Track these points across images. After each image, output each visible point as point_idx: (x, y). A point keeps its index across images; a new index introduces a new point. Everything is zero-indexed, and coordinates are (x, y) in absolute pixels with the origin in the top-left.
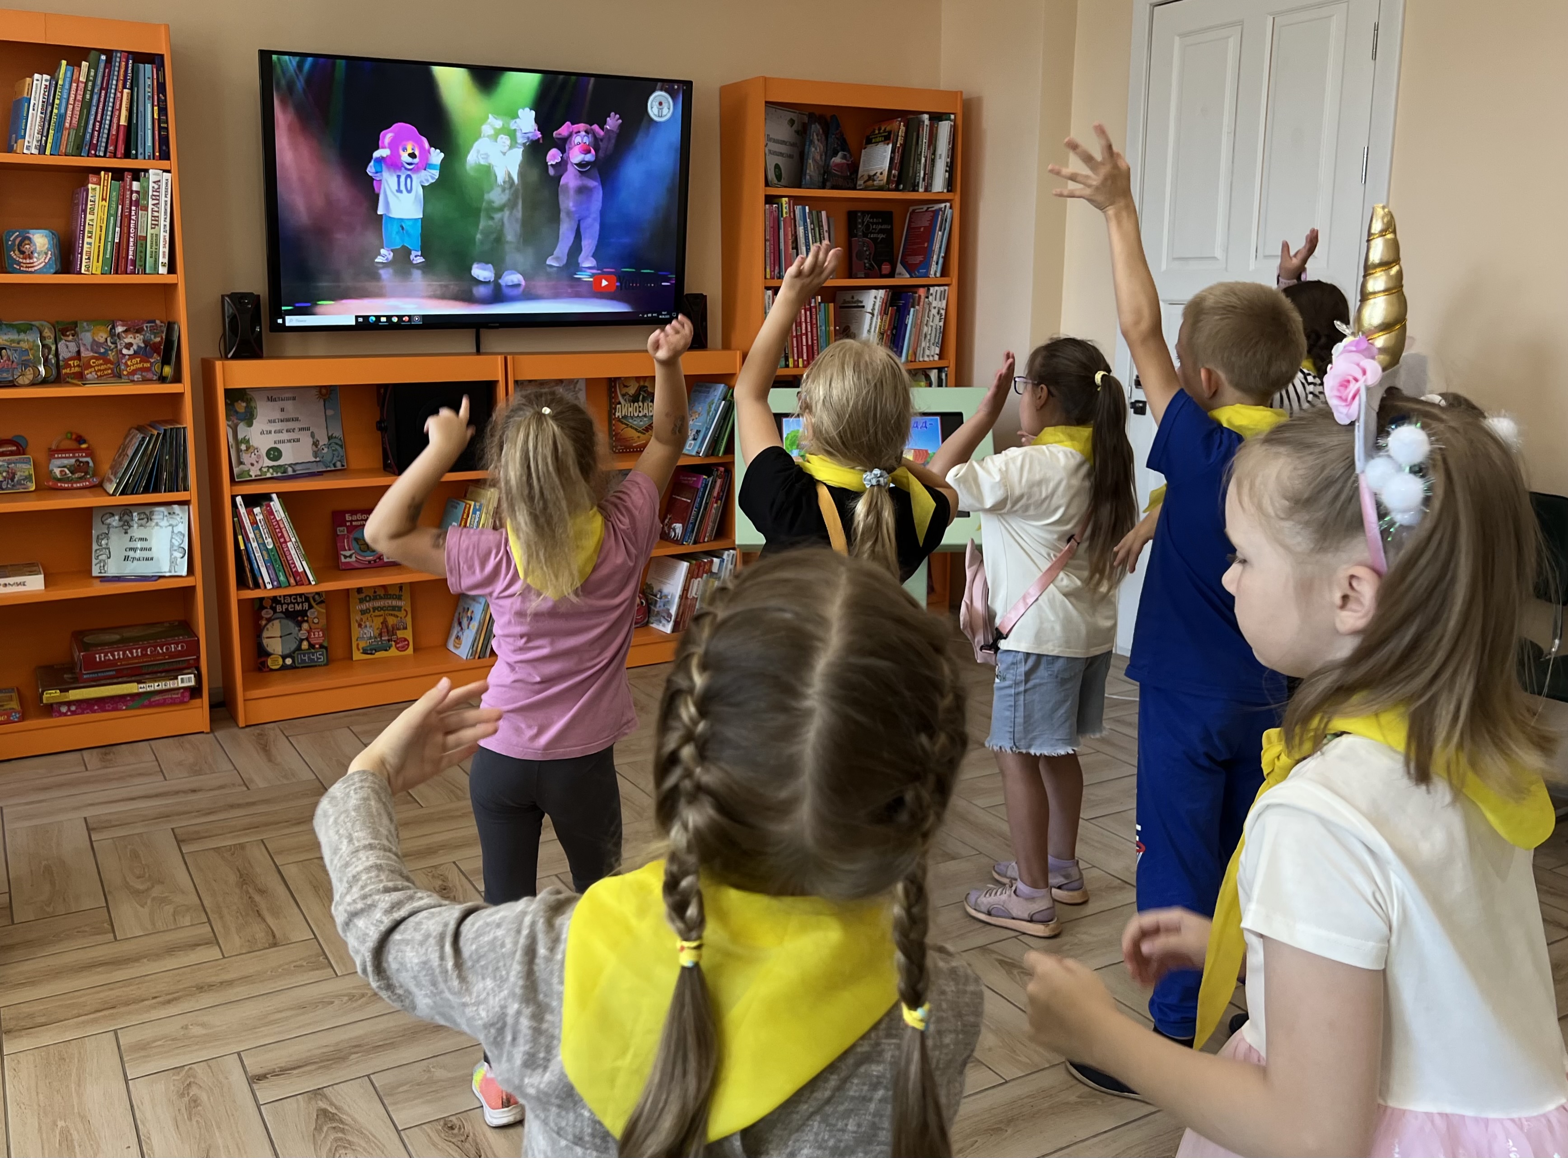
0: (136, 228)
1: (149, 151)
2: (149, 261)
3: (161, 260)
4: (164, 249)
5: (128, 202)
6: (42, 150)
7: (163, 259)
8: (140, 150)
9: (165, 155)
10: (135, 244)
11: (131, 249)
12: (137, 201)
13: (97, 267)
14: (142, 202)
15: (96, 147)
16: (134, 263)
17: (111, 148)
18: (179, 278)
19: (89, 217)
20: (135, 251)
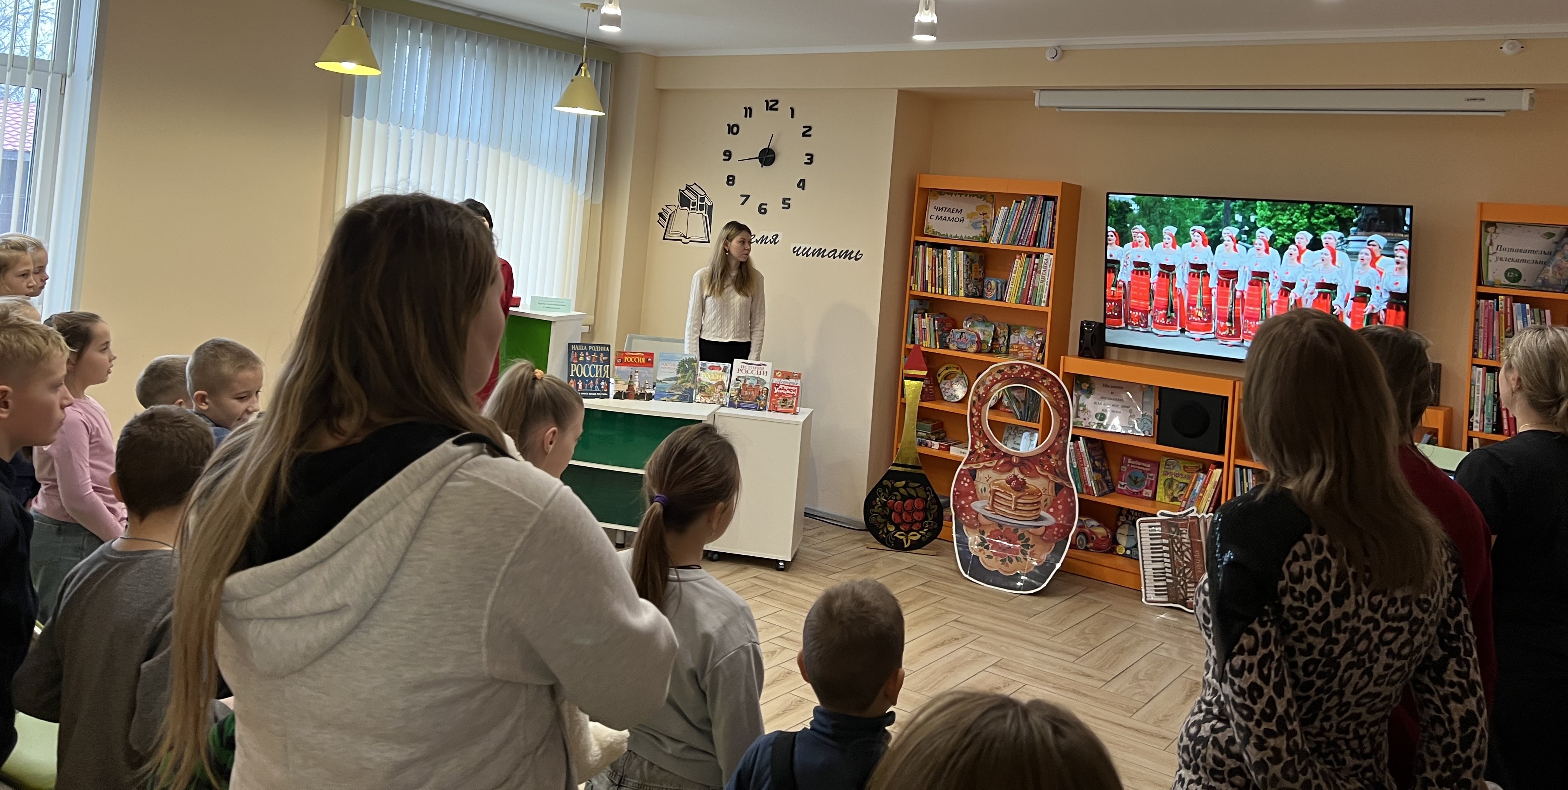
0: (1034, 282)
1: (1045, 243)
2: (1038, 299)
3: (1043, 299)
4: (1045, 294)
5: (1031, 269)
6: (999, 243)
7: (1044, 299)
8: (1041, 243)
9: (1051, 247)
10: (1032, 290)
11: (1030, 292)
12: (1037, 269)
13: (1013, 300)
14: (1039, 269)
15: (1022, 241)
16: (1030, 301)
17: (1028, 242)
18: (1049, 310)
19: (1013, 275)
20: (1032, 293)
